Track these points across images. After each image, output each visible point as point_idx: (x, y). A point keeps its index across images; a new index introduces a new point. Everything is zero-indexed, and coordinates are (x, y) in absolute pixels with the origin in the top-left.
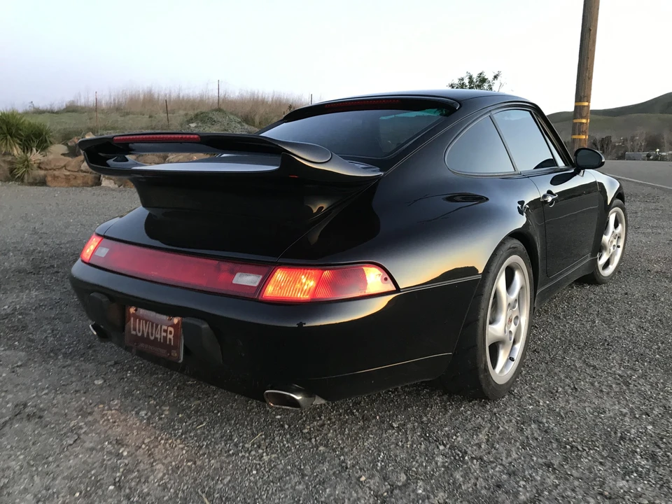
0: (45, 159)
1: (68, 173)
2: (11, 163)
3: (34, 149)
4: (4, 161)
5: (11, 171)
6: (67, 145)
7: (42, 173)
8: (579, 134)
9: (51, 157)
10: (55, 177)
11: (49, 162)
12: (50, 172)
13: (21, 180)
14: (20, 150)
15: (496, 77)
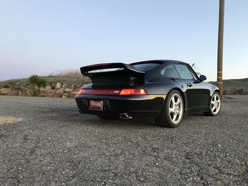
0: (45, 90)
1: (52, 94)
2: (34, 91)
3: (42, 87)
4: (32, 90)
5: (34, 93)
6: (51, 86)
7: (44, 94)
8: (219, 82)
9: (47, 89)
10: (48, 95)
11: (46, 91)
12: (46, 94)
13: (37, 96)
14: (37, 87)
15: (193, 65)
